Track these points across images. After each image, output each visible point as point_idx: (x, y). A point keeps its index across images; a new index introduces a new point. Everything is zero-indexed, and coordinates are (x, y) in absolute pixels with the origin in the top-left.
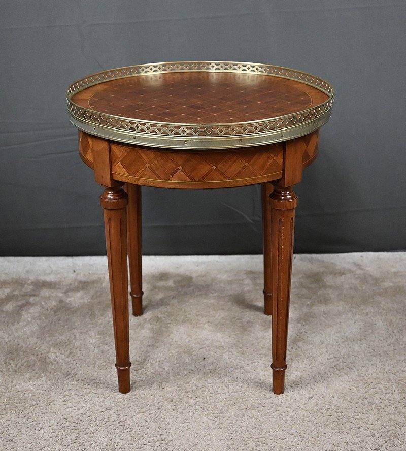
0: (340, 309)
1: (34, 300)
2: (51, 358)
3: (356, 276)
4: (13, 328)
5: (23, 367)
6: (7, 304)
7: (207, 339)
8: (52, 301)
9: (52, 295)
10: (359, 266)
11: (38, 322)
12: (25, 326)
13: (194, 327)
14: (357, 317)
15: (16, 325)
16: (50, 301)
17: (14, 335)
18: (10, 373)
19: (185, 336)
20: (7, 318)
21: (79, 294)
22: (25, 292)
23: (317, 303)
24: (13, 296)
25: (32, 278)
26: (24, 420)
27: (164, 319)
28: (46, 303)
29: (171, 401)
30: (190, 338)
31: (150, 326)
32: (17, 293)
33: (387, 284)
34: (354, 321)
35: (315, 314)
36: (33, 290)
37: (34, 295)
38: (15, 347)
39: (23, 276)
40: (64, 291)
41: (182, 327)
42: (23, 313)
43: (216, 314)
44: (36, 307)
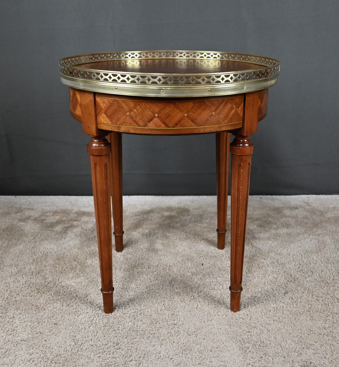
0: (298, 231)
1: (76, 224)
2: (89, 263)
3: (306, 210)
4: (61, 242)
5: (67, 270)
6: (57, 226)
7: (203, 251)
8: (90, 224)
9: (90, 220)
10: (307, 204)
11: (79, 238)
12: (70, 241)
13: (193, 243)
14: (312, 237)
15: (63, 240)
16: (89, 224)
17: (62, 247)
18: (57, 273)
19: (187, 249)
20: (57, 236)
22: (70, 219)
23: (281, 227)
24: (62, 221)
25: (76, 209)
26: (67, 308)
27: (171, 237)
28: (85, 226)
30: (191, 250)
31: (161, 241)
32: (64, 219)
33: (329, 215)
34: (309, 239)
35: (280, 235)
36: (76, 217)
37: (77, 220)
38: (62, 255)
39: (69, 207)
41: (184, 242)
42: (69, 232)
44: (78, 228)
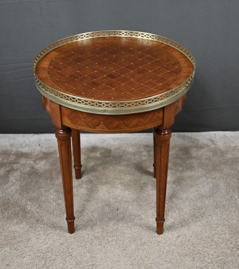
0: (199, 174)
1: (16, 166)
2: (28, 209)
3: (211, 150)
4: (5, 187)
5: (12, 215)
7: (119, 196)
8: (27, 167)
9: (27, 162)
10: (212, 141)
11: (19, 183)
12: (12, 186)
13: (112, 187)
14: (209, 180)
15: (7, 186)
16: (26, 167)
17: (6, 192)
18: (5, 219)
19: (107, 194)
21: (43, 162)
22: (10, 161)
23: (186, 169)
24: (4, 163)
25: (14, 150)
26: (15, 252)
27: (94, 181)
28: (23, 169)
29: (99, 239)
30: (109, 195)
31: (86, 186)
32: (5, 161)
33: (229, 156)
34: (207, 183)
35: (184, 178)
36: (15, 159)
37: (16, 163)
38: (7, 201)
39: (9, 148)
40: (34, 160)
41: (105, 187)
42: (10, 176)
43: (125, 177)
44: (18, 172)
